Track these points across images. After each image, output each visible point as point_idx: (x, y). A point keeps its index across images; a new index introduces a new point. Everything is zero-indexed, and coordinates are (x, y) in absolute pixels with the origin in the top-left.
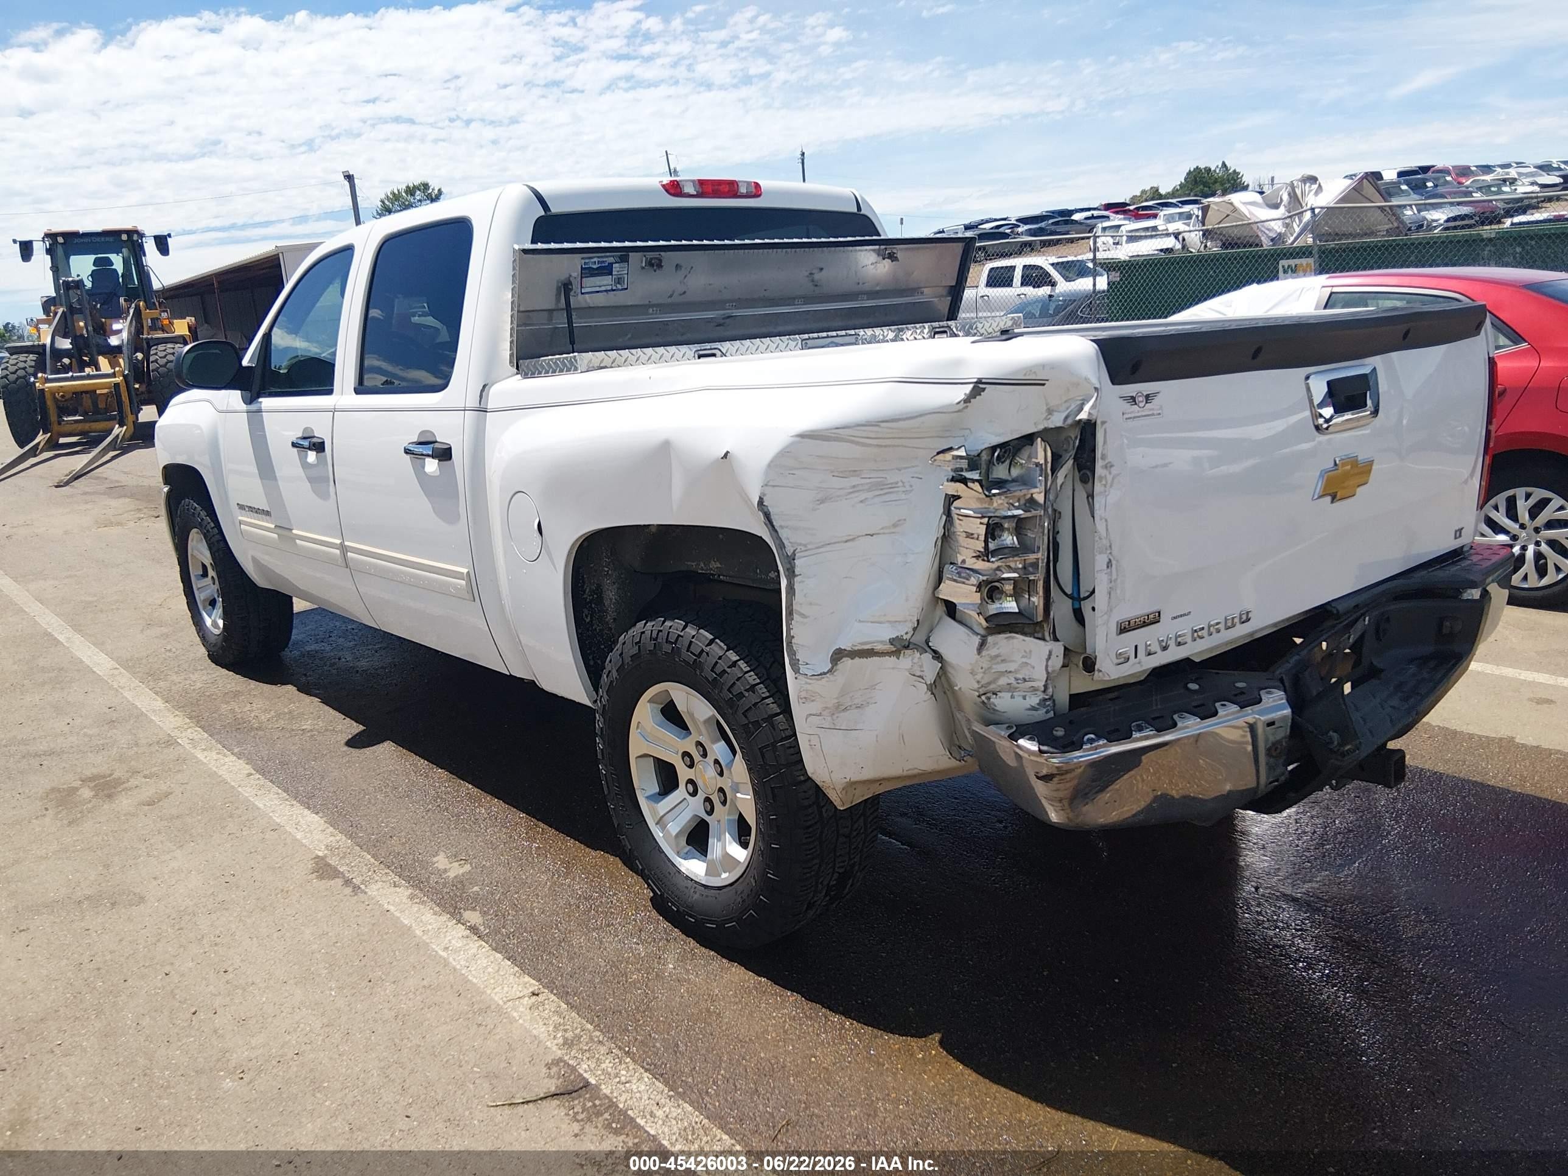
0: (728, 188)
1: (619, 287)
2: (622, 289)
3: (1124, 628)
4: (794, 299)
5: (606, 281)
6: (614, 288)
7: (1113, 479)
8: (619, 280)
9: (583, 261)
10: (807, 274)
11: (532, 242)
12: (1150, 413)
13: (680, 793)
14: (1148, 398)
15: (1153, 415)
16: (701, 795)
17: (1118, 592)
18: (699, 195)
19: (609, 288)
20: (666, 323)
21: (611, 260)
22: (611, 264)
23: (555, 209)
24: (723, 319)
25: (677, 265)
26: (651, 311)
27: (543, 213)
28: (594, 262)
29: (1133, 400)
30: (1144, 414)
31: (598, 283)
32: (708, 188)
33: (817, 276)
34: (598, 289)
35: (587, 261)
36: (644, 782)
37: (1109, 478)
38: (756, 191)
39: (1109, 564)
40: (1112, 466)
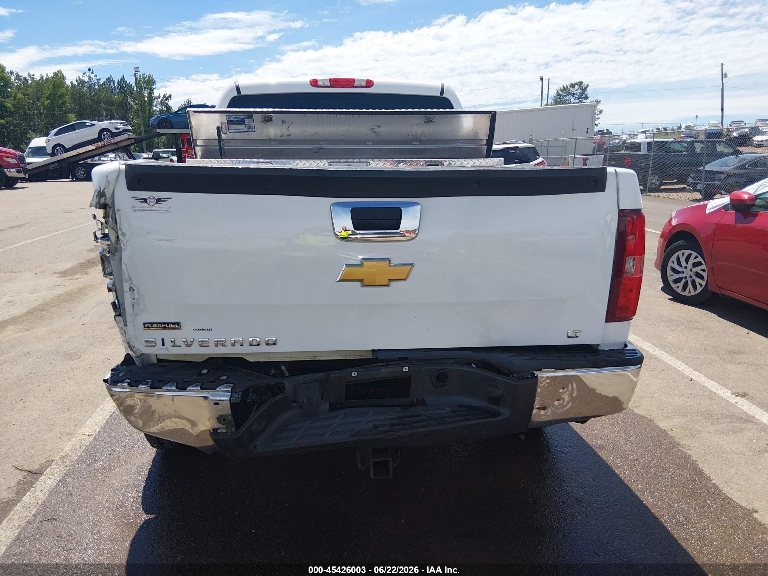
0: (349, 83)
1: (250, 130)
2: (252, 132)
3: (148, 326)
4: (366, 141)
5: (242, 127)
6: (247, 131)
7: (127, 242)
8: (250, 127)
9: (227, 117)
10: (370, 128)
11: (228, 107)
12: (160, 209)
14: (158, 201)
15: (161, 210)
17: (142, 305)
18: (331, 86)
19: (245, 130)
20: (282, 149)
21: (243, 117)
22: (243, 120)
23: (243, 93)
24: (318, 149)
25: (283, 121)
26: (273, 143)
27: (237, 95)
28: (234, 117)
29: (145, 200)
30: (151, 209)
31: (238, 128)
32: (335, 83)
33: (377, 130)
34: (238, 131)
35: (229, 117)
38: (369, 83)
39: (131, 289)
40: (125, 235)
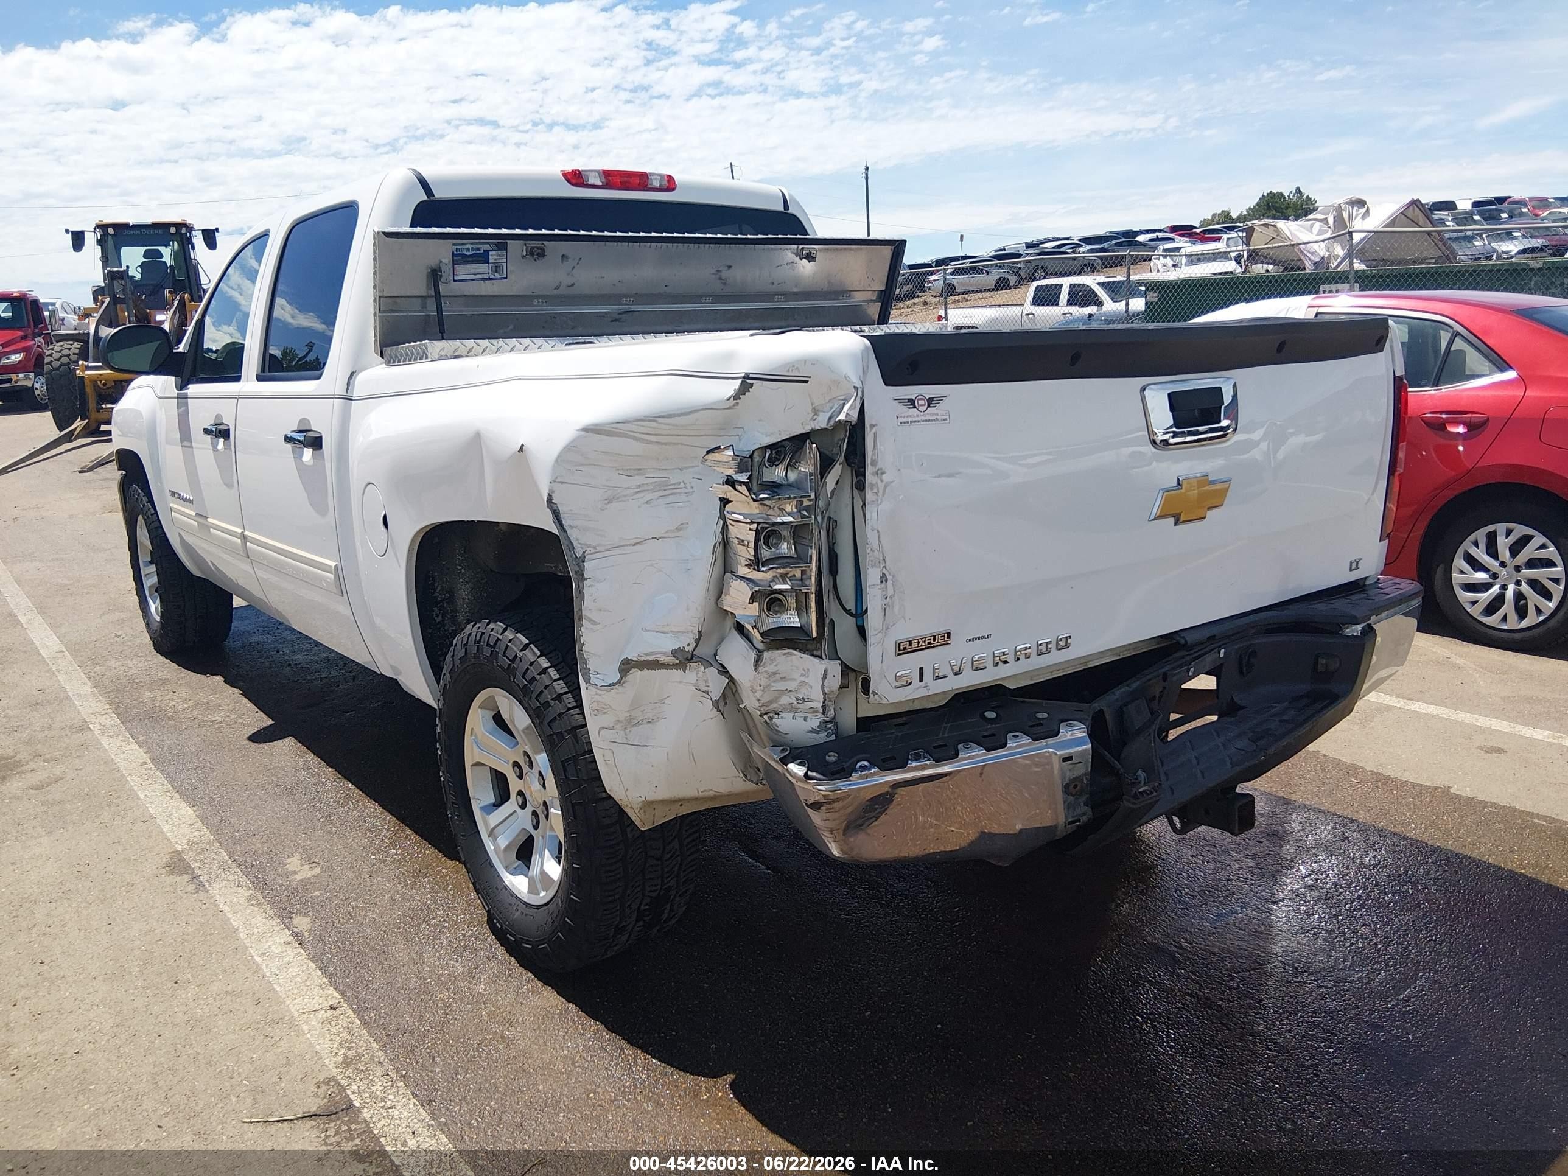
0: (640, 180)
1: (497, 275)
2: (501, 278)
3: (904, 649)
4: (701, 296)
5: (482, 269)
6: (492, 276)
7: (885, 487)
8: (497, 269)
9: (455, 248)
10: (713, 271)
11: (411, 226)
12: (934, 417)
13: (511, 805)
14: (930, 402)
15: (937, 420)
16: (529, 809)
17: (896, 608)
18: (607, 186)
19: (486, 276)
20: (554, 316)
21: (487, 247)
22: (487, 252)
23: (439, 194)
24: (620, 314)
25: (563, 256)
26: (536, 302)
27: (426, 198)
28: (468, 248)
29: (912, 403)
30: (924, 418)
31: (473, 271)
32: (612, 179)
33: (725, 274)
34: (473, 277)
35: (459, 247)
36: (480, 793)
37: (881, 486)
38: (670, 184)
39: (884, 579)
40: (883, 473)
